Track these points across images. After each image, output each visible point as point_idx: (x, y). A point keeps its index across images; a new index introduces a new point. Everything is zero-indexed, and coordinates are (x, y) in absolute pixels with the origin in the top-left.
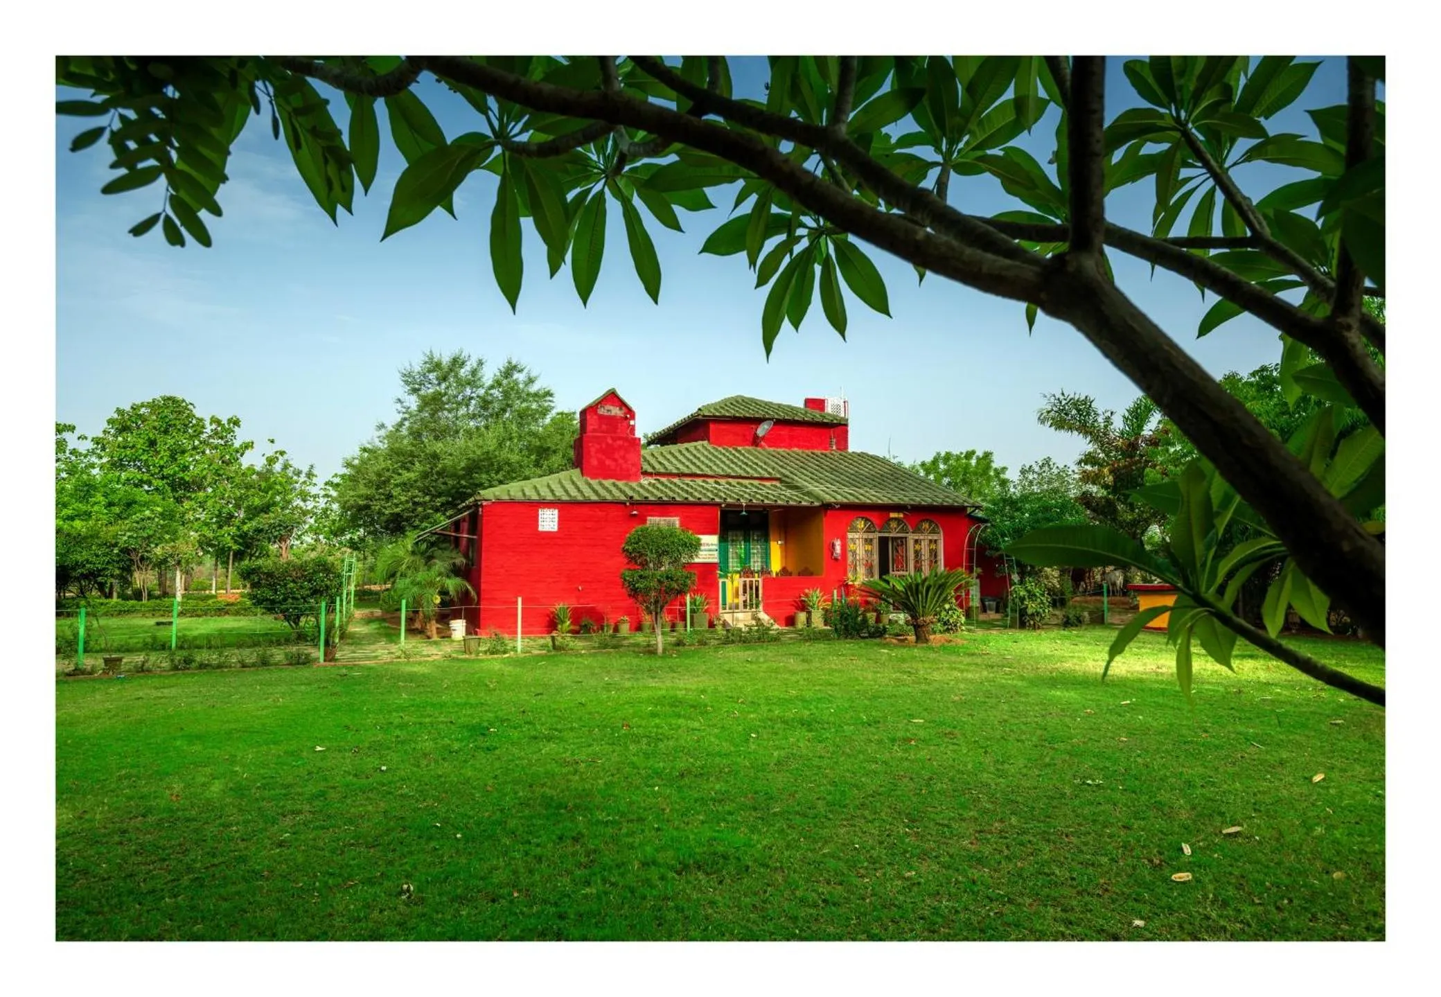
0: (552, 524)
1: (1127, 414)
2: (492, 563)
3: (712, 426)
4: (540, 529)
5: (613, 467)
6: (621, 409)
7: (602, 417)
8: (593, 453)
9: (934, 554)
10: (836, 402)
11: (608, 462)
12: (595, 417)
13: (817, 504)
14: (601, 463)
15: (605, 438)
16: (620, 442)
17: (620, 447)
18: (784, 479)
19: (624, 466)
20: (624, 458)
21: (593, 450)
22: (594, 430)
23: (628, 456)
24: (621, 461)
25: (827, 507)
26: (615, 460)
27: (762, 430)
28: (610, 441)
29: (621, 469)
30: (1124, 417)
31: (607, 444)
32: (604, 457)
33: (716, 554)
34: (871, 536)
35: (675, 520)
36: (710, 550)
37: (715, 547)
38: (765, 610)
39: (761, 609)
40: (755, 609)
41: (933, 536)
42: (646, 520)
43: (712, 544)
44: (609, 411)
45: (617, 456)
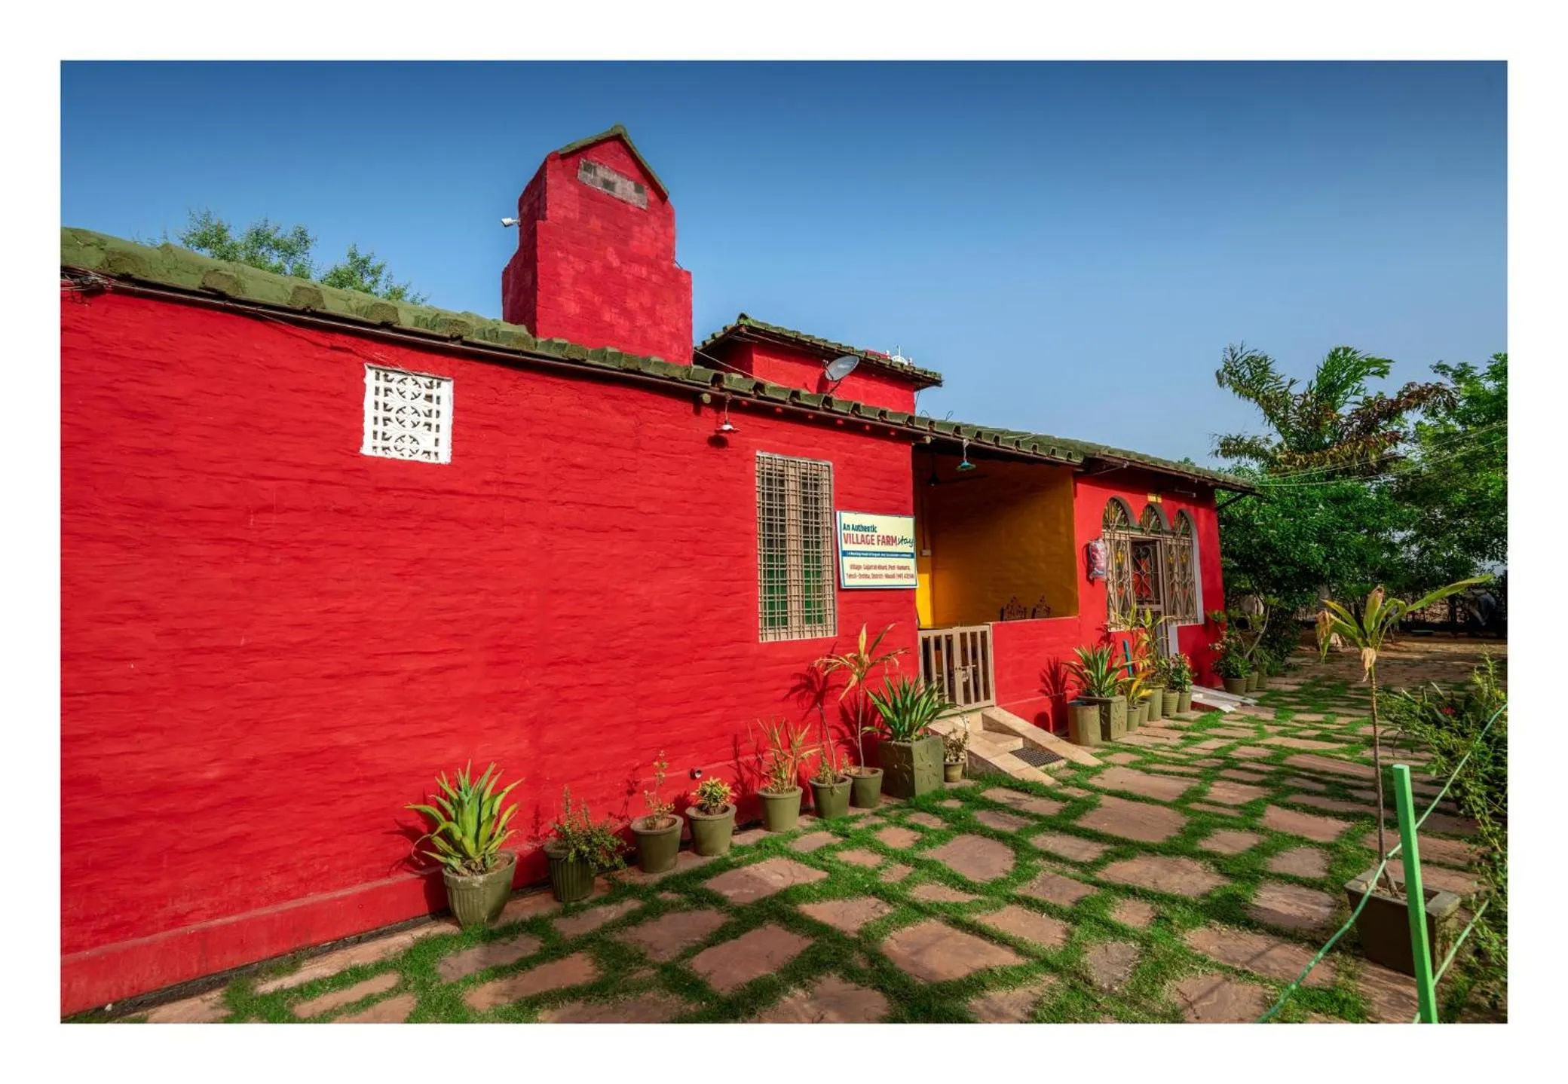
7: (588, 195)
9: (1187, 572)
12: (571, 190)
14: (591, 310)
15: (599, 249)
16: (638, 270)
17: (640, 281)
19: (652, 334)
20: (650, 313)
21: (567, 272)
23: (661, 311)
24: (642, 321)
26: (626, 313)
28: (613, 261)
29: (644, 340)
31: (608, 267)
32: (597, 298)
33: (912, 565)
34: (1123, 536)
35: (825, 470)
36: (900, 555)
37: (910, 549)
38: (999, 703)
39: (992, 701)
40: (983, 703)
41: (1184, 541)
42: (752, 459)
43: (889, 540)
44: (608, 184)
45: (631, 304)
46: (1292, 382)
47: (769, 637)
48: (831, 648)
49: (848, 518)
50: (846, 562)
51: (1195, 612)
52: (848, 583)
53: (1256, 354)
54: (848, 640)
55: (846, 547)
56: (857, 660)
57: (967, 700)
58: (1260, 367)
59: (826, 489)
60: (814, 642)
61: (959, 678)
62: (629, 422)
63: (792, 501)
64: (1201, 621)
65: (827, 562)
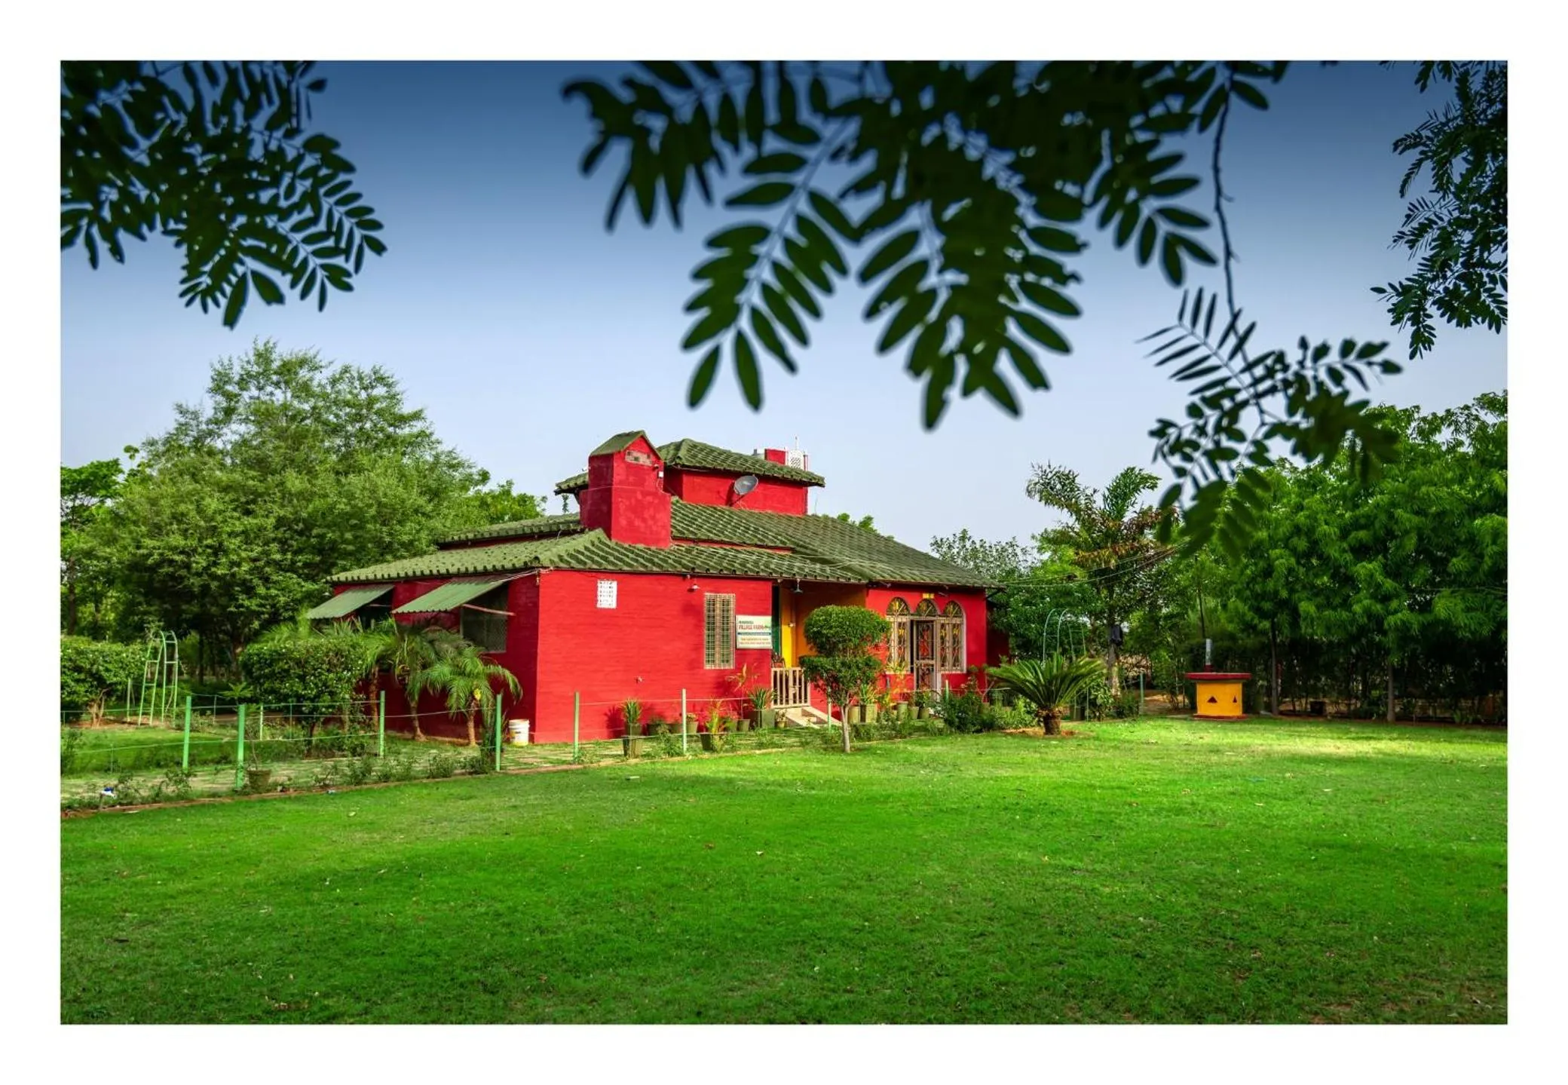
0: (610, 599)
1: (1107, 493)
2: (550, 647)
3: (685, 479)
4: (599, 606)
5: (642, 530)
6: (649, 457)
7: (629, 466)
8: (621, 511)
9: (956, 640)
10: (796, 456)
11: (637, 523)
12: (623, 465)
13: (864, 582)
14: (630, 523)
15: (635, 492)
16: (649, 498)
17: (650, 503)
18: (798, 549)
19: (654, 528)
20: (653, 518)
21: (622, 507)
22: (621, 482)
23: (658, 516)
24: (650, 522)
25: (875, 585)
26: (644, 520)
27: (742, 486)
28: (639, 497)
29: (651, 532)
30: (1104, 496)
31: (637, 500)
32: (633, 516)
33: (769, 638)
34: (905, 619)
35: (731, 597)
36: (764, 634)
37: (769, 631)
38: (813, 705)
39: (809, 703)
40: (803, 704)
41: (957, 621)
42: (703, 596)
43: (761, 627)
44: (636, 459)
45: (646, 515)
46: (1095, 491)
47: (708, 667)
48: (733, 672)
49: (741, 618)
50: (739, 637)
51: (960, 665)
52: (740, 646)
53: (1062, 470)
54: (739, 669)
55: (739, 631)
56: (742, 676)
57: (795, 702)
58: (1067, 480)
59: (732, 606)
60: (725, 670)
61: (791, 692)
62: (661, 588)
63: (718, 612)
64: (965, 671)
65: (732, 637)
